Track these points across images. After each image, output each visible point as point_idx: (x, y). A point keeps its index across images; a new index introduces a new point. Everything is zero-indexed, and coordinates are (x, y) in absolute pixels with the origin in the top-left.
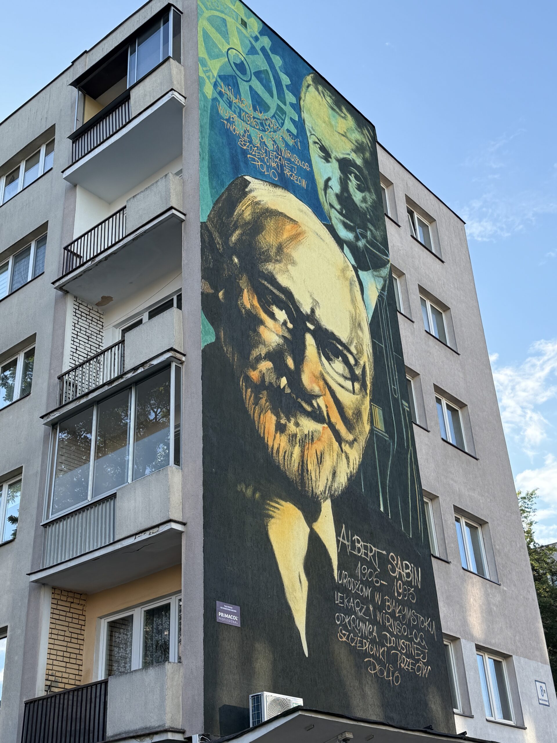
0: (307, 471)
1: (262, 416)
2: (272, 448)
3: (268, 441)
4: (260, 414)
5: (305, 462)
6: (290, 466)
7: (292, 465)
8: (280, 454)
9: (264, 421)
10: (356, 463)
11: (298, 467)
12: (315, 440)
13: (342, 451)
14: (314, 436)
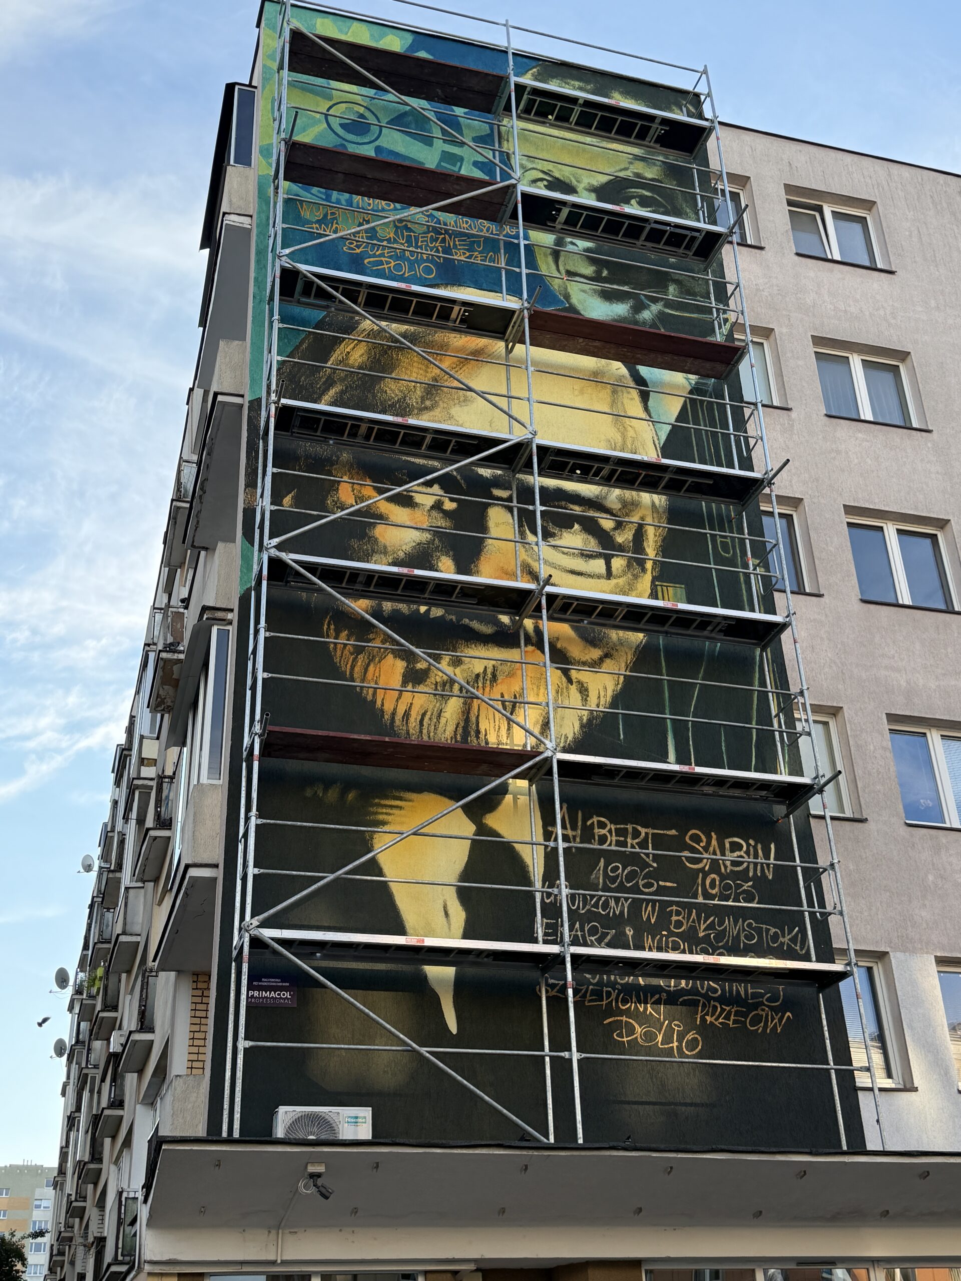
0: (478, 732)
1: (371, 668)
2: (394, 714)
3: (383, 705)
4: (368, 665)
5: (474, 719)
6: (435, 734)
7: (440, 730)
8: (412, 719)
9: (377, 674)
10: (605, 695)
11: (455, 732)
12: (500, 678)
13: (570, 681)
14: (498, 673)
